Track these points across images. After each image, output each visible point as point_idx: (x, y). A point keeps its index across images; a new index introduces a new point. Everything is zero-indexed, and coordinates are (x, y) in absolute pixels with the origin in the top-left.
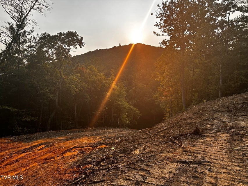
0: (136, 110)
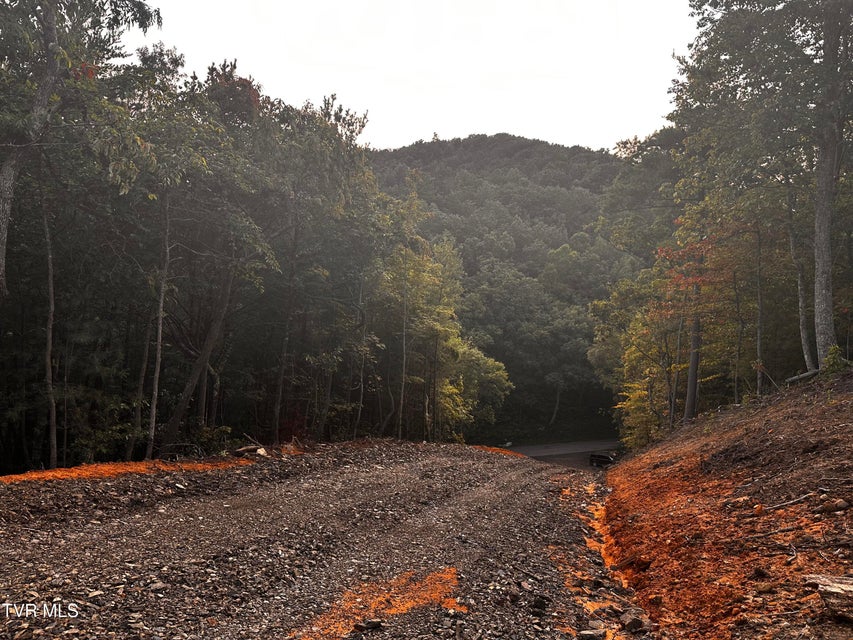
0: (496, 369)
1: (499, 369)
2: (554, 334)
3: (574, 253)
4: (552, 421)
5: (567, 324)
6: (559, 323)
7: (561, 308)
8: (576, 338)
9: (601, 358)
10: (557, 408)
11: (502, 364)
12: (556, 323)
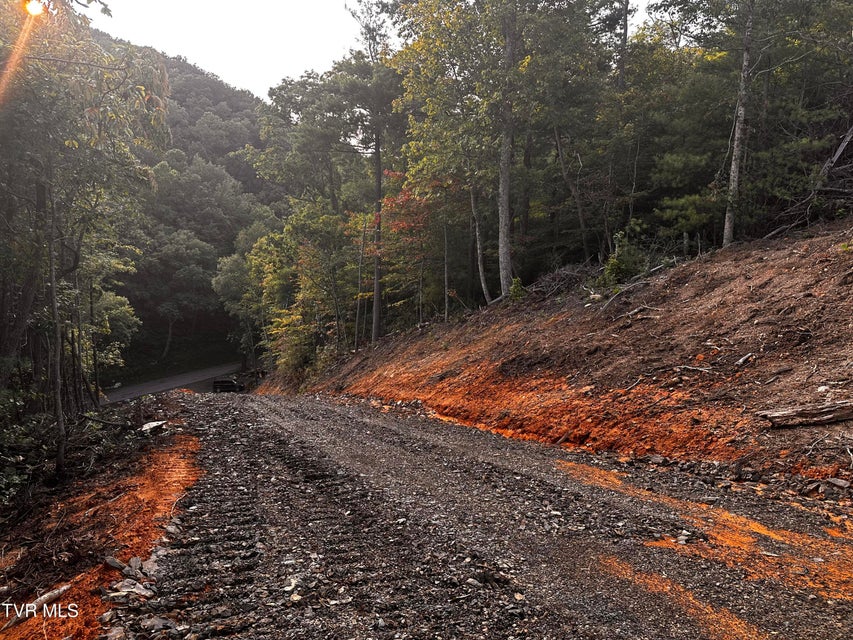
0: (119, 304)
1: (122, 304)
2: (164, 261)
3: (173, 172)
4: (165, 354)
5: (177, 250)
6: (169, 249)
7: (168, 233)
8: (188, 265)
9: (226, 285)
10: (170, 339)
11: (124, 299)
12: (165, 249)
